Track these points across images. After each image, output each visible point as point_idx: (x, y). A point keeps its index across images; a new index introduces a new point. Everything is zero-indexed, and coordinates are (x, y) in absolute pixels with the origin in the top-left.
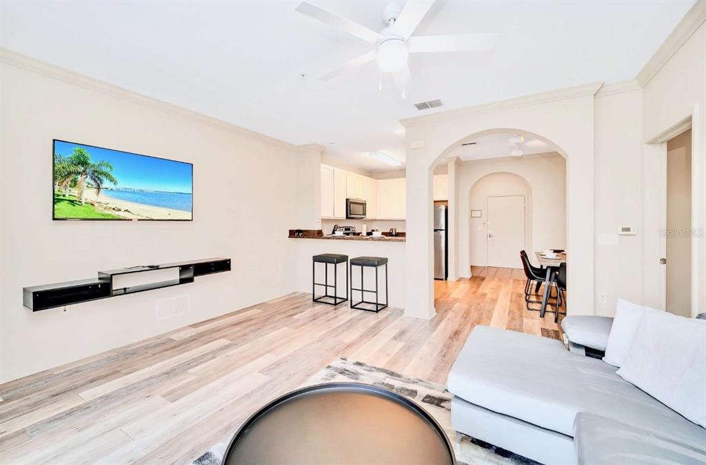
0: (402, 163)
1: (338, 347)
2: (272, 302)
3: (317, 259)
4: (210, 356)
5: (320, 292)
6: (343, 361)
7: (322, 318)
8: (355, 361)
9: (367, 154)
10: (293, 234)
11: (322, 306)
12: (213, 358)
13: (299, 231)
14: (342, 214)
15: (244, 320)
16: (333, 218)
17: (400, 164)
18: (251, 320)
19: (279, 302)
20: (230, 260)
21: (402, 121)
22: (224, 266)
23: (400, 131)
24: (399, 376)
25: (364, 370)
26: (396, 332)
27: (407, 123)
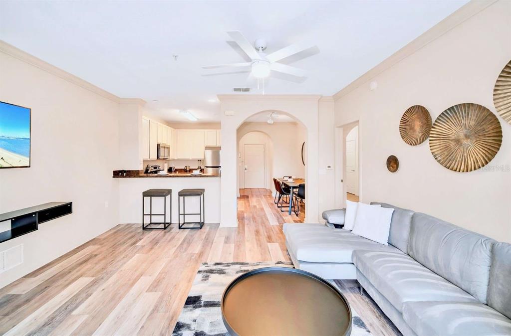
0: (198, 119)
1: (193, 257)
2: (103, 237)
3: (145, 194)
4: (84, 295)
5: (147, 221)
6: (206, 265)
7: (163, 240)
8: (214, 263)
9: (178, 111)
10: (117, 174)
11: (153, 232)
12: (89, 296)
13: (122, 172)
14: (154, 156)
15: (88, 257)
16: (148, 160)
17: (196, 120)
18: (96, 255)
19: (109, 236)
20: (71, 204)
21: (218, 95)
22: (65, 209)
23: (213, 100)
24: (247, 264)
25: (223, 266)
26: (223, 239)
27: (222, 97)
